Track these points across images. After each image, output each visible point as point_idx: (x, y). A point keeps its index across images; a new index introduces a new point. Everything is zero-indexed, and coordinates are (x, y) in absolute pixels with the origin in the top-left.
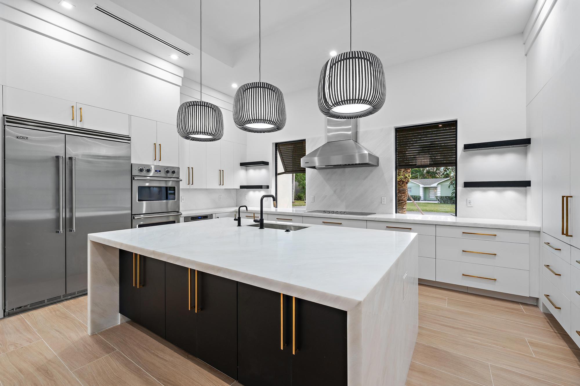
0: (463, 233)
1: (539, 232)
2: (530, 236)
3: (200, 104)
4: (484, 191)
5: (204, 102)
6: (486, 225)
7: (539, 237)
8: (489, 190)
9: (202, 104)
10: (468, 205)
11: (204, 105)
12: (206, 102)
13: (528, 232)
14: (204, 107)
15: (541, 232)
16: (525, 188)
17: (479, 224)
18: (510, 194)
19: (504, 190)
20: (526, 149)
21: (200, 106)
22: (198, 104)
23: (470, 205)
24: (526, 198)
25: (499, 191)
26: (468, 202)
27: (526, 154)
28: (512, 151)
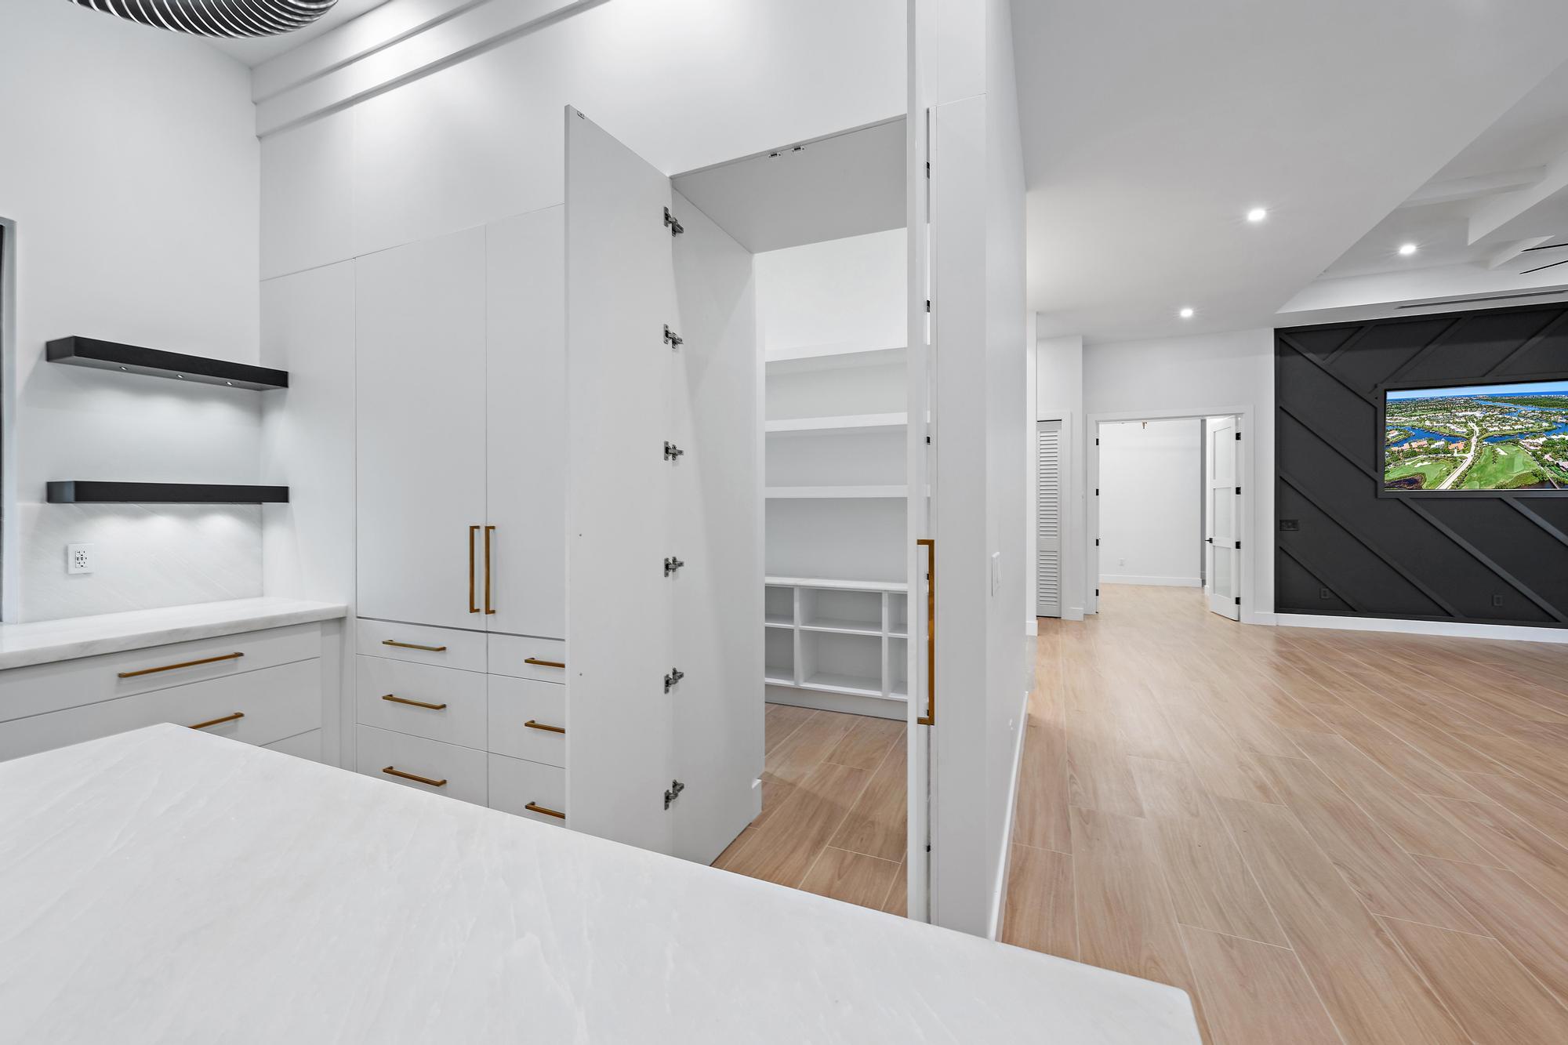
0: (121, 676)
4: (138, 515)
6: (209, 628)
8: (154, 512)
10: (72, 570)
13: (318, 625)
15: (352, 621)
16: (257, 506)
17: (187, 631)
18: (219, 522)
19: (203, 513)
20: (262, 398)
23: (83, 570)
24: (262, 535)
25: (187, 516)
26: (71, 559)
27: (260, 412)
28: (223, 397)
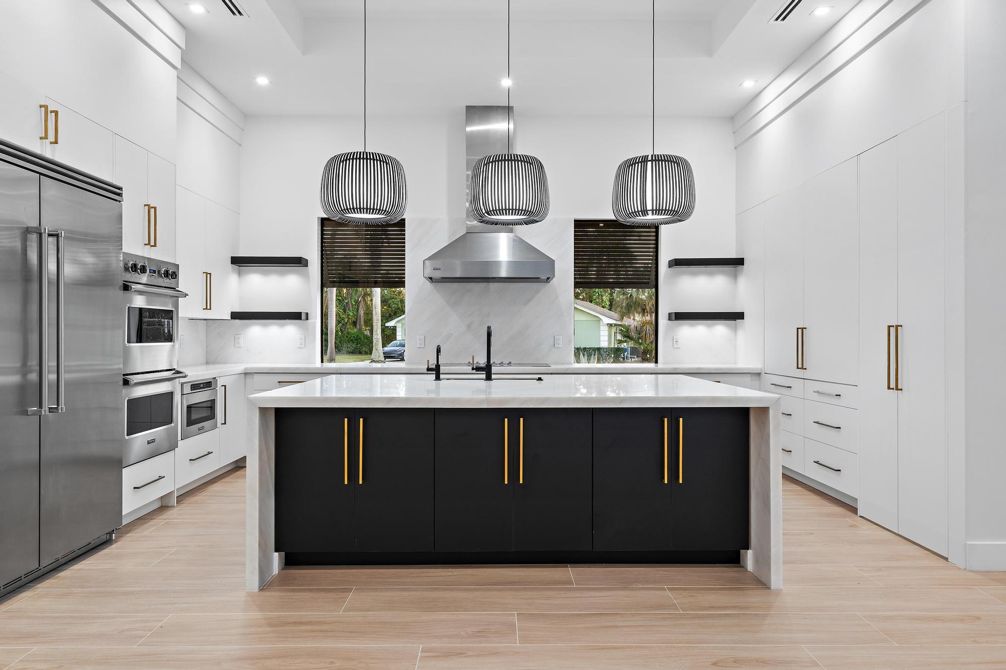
1: (759, 374)
2: (751, 380)
3: (365, 157)
4: (693, 325)
5: (372, 153)
7: (760, 380)
9: (369, 157)
10: (675, 346)
11: (372, 158)
12: (375, 153)
13: (749, 375)
14: (372, 161)
15: (763, 374)
16: (734, 322)
18: (720, 329)
19: (714, 325)
20: (736, 270)
21: (365, 160)
22: (362, 157)
23: (677, 346)
24: (736, 335)
25: (709, 326)
26: (674, 342)
27: (735, 277)
28: (722, 273)
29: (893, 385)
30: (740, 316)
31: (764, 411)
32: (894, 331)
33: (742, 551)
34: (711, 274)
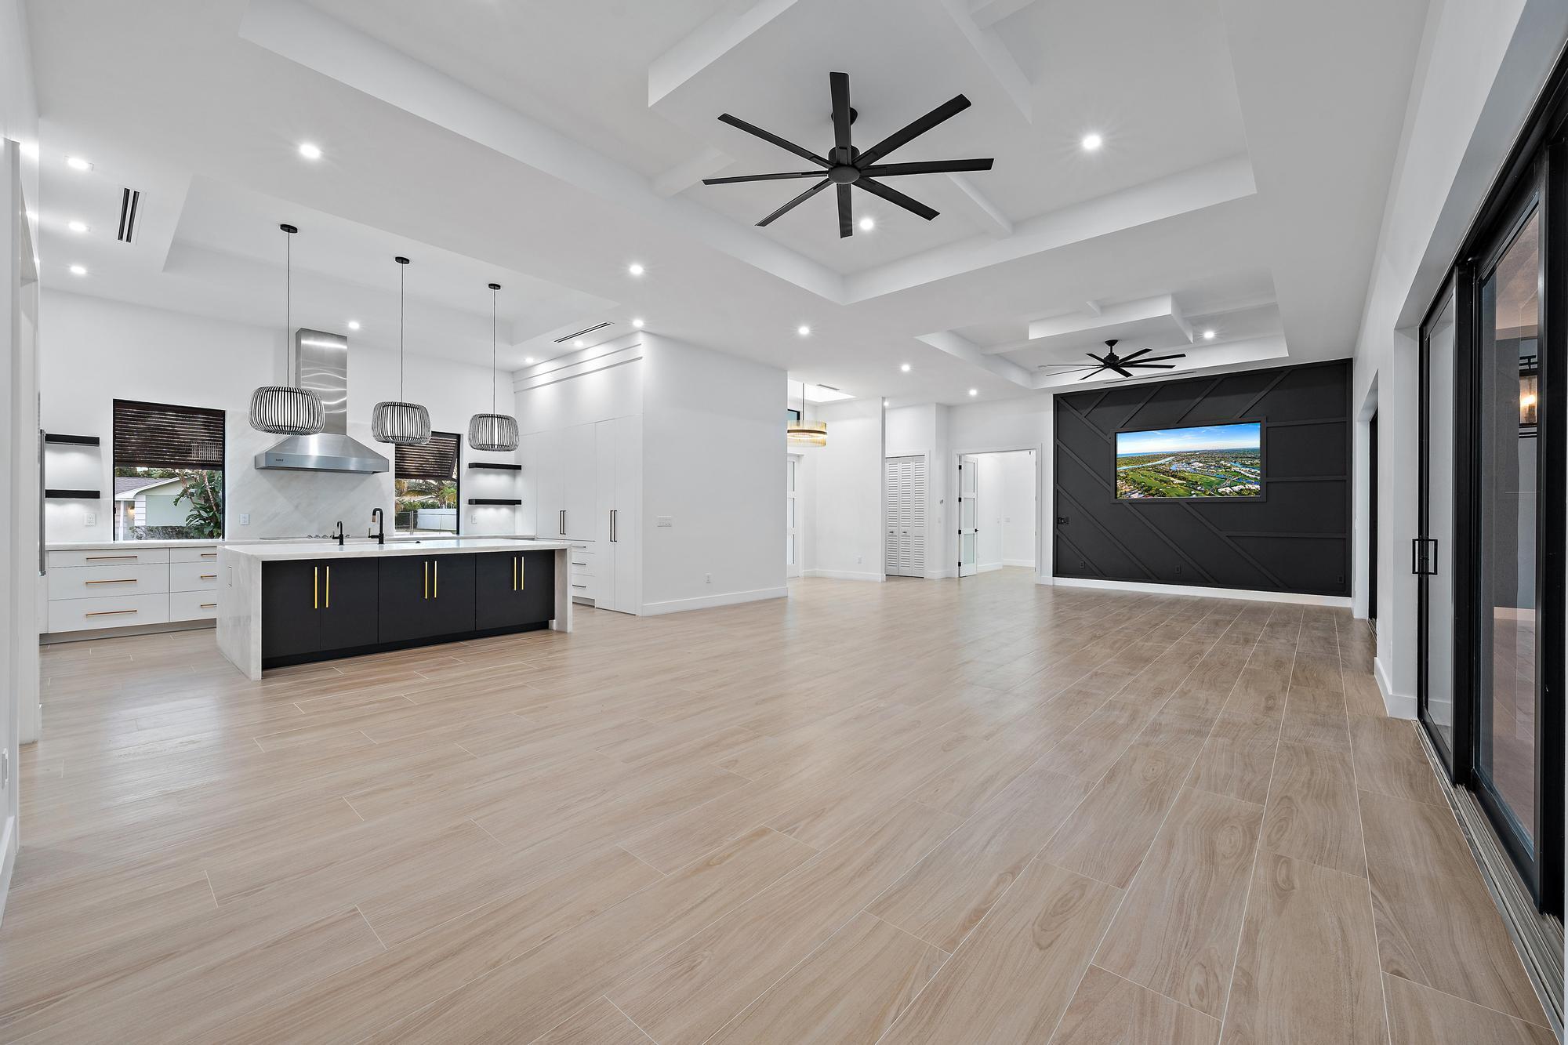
4: (486, 508)
8: (490, 507)
16: (513, 506)
18: (504, 511)
19: (500, 508)
20: (516, 473)
24: (518, 513)
25: (497, 508)
27: (515, 477)
28: (506, 473)
29: (613, 539)
30: (519, 502)
31: (564, 551)
32: (613, 513)
33: (550, 621)
34: (498, 474)
